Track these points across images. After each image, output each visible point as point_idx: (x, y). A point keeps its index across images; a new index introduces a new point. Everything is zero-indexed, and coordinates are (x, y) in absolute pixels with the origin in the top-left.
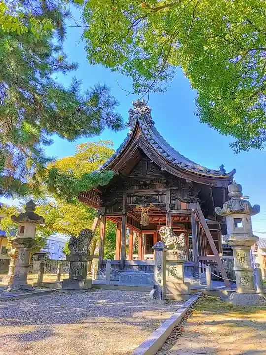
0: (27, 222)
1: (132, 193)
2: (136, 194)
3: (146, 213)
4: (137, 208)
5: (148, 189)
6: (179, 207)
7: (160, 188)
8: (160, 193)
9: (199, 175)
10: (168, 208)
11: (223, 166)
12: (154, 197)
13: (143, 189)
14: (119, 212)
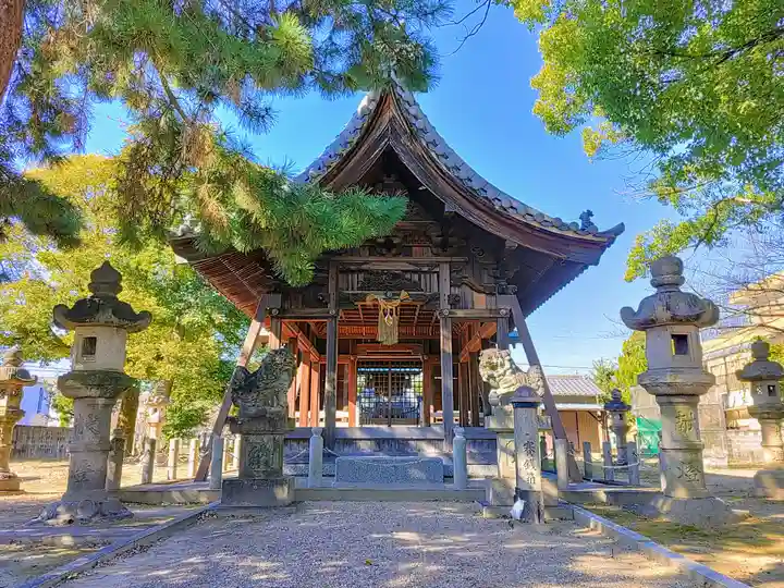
0: (107, 324)
1: (352, 264)
2: (364, 267)
3: (391, 314)
4: (369, 302)
5: (394, 255)
6: (470, 306)
7: (424, 256)
8: (426, 269)
9: (541, 231)
10: (445, 306)
11: (590, 214)
12: (408, 276)
13: (383, 255)
14: (319, 310)
